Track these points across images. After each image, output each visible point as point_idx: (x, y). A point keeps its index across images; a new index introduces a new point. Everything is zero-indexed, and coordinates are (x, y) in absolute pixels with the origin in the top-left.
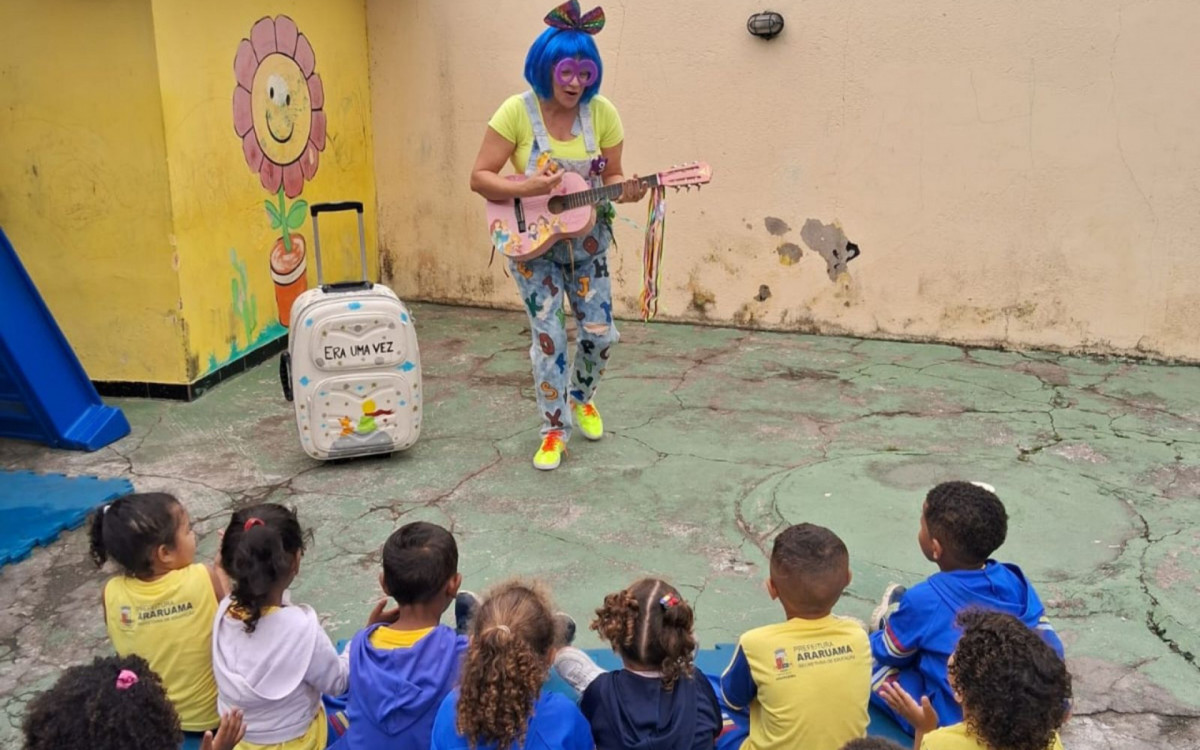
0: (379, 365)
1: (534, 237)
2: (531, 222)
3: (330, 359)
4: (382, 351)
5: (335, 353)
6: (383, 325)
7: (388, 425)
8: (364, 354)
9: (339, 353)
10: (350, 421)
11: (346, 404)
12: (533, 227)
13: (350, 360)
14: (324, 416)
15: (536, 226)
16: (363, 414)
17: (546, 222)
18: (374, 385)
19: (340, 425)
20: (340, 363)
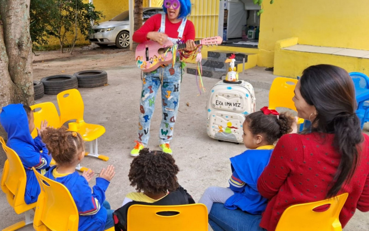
0: (234, 111)
1: (152, 63)
2: (151, 57)
3: (217, 105)
4: (236, 106)
5: (219, 103)
6: (238, 97)
7: (235, 133)
8: (229, 105)
9: (221, 104)
10: (222, 128)
11: (222, 121)
12: (151, 59)
13: (224, 107)
14: (214, 123)
15: (153, 58)
16: (227, 126)
17: (156, 57)
18: (232, 117)
19: (218, 128)
20: (220, 107)
